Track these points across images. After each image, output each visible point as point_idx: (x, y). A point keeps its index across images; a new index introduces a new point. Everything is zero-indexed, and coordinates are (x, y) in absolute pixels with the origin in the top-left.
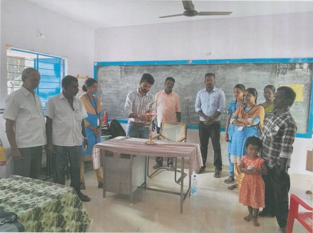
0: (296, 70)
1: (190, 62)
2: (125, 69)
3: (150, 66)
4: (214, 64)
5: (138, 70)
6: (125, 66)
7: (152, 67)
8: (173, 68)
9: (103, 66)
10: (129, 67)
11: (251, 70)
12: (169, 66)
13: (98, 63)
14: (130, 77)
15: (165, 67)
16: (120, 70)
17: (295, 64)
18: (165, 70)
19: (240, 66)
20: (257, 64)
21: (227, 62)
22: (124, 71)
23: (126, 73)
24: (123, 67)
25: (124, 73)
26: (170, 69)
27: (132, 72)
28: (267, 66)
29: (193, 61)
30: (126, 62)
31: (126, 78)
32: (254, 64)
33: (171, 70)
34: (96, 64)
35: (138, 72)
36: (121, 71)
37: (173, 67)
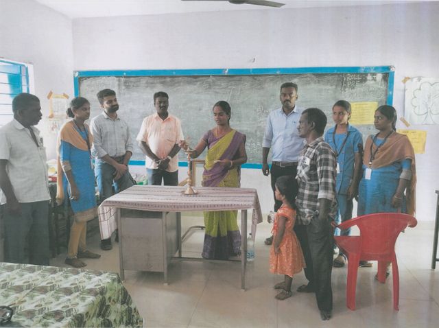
0: (368, 83)
1: (227, 72)
2: (125, 82)
3: (165, 77)
4: (260, 76)
5: (147, 83)
6: (125, 77)
7: (168, 79)
8: (200, 81)
9: (89, 78)
10: (132, 79)
11: (309, 83)
12: (195, 77)
13: (80, 72)
14: (135, 94)
15: (190, 79)
16: (117, 82)
17: (366, 75)
18: (189, 83)
19: (295, 77)
20: (318, 75)
21: (278, 73)
22: (125, 86)
23: (128, 87)
24: (122, 79)
25: (123, 87)
26: (197, 81)
27: (137, 86)
28: (330, 78)
29: (230, 70)
30: (127, 72)
31: (129, 96)
32: (314, 74)
33: (198, 83)
34: (77, 74)
35: (147, 87)
36: (119, 85)
37: (201, 78)
